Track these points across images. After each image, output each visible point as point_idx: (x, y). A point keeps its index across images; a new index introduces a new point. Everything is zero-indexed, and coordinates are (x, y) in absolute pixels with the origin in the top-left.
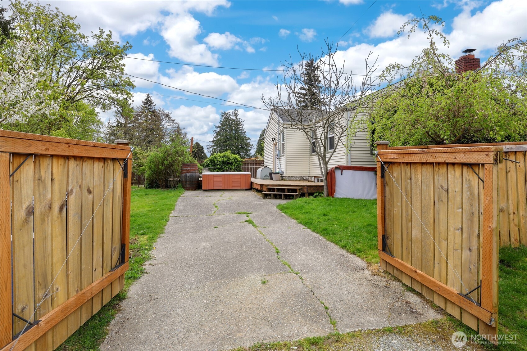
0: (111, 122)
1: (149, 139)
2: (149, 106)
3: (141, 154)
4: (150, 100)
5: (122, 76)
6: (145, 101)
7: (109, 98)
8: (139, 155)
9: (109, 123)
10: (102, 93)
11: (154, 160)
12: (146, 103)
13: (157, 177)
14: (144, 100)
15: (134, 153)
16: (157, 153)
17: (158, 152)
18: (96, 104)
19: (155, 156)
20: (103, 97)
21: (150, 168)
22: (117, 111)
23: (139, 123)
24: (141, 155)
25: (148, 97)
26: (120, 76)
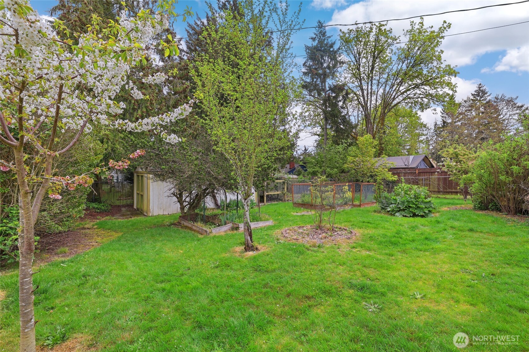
0: (437, 124)
1: (483, 136)
2: (481, 97)
3: (464, 155)
4: (482, 91)
5: (441, 65)
6: (476, 93)
7: (427, 95)
8: (462, 157)
9: (436, 125)
10: (419, 92)
11: (488, 165)
12: (476, 95)
13: (494, 193)
14: (473, 93)
15: (454, 154)
16: (493, 152)
17: (496, 149)
18: (413, 105)
19: (489, 157)
20: (421, 96)
21: (480, 178)
22: (442, 111)
23: (469, 119)
24: (466, 156)
25: (480, 88)
26: (438, 66)
